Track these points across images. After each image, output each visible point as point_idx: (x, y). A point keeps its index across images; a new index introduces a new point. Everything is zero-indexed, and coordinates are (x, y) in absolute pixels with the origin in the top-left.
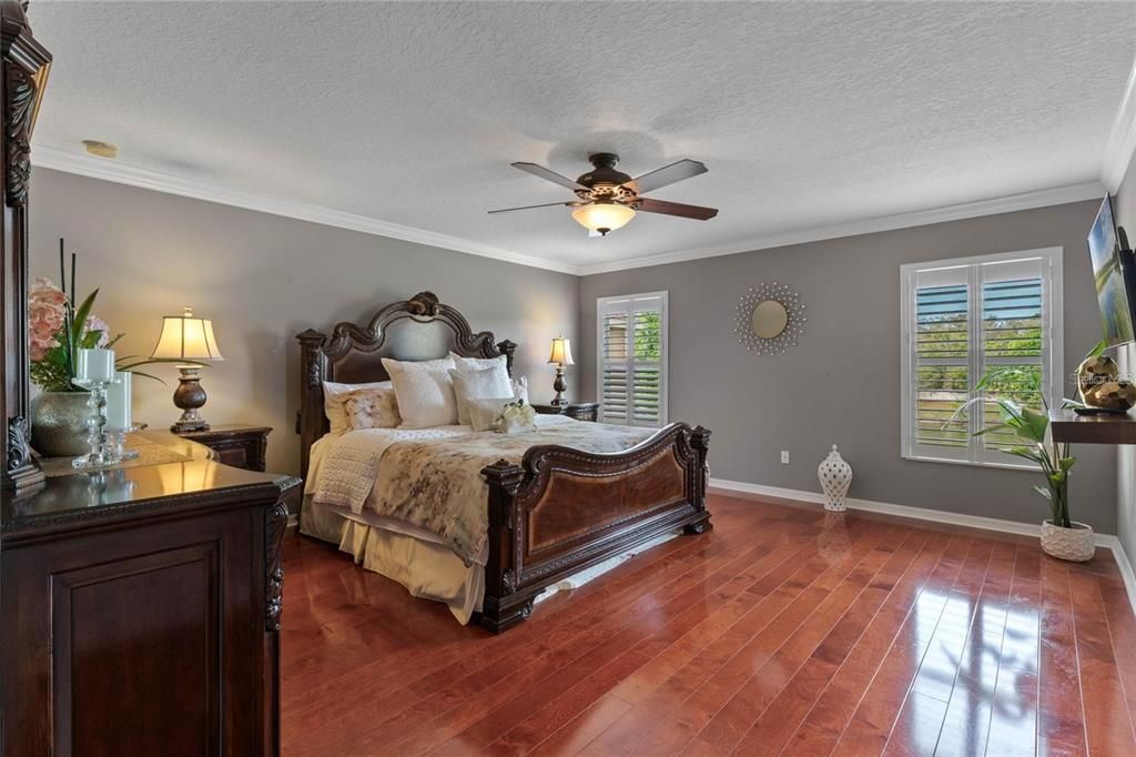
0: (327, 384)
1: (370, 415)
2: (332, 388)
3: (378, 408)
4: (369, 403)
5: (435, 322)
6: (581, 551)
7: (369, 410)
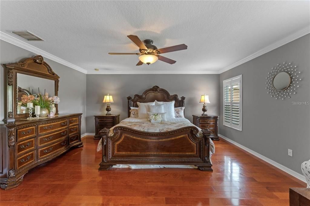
0: (131, 107)
1: (133, 115)
2: (132, 108)
3: (135, 113)
4: (134, 112)
5: (160, 93)
6: (144, 159)
7: (133, 113)
